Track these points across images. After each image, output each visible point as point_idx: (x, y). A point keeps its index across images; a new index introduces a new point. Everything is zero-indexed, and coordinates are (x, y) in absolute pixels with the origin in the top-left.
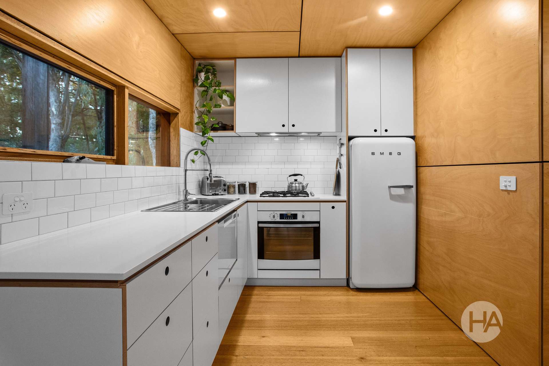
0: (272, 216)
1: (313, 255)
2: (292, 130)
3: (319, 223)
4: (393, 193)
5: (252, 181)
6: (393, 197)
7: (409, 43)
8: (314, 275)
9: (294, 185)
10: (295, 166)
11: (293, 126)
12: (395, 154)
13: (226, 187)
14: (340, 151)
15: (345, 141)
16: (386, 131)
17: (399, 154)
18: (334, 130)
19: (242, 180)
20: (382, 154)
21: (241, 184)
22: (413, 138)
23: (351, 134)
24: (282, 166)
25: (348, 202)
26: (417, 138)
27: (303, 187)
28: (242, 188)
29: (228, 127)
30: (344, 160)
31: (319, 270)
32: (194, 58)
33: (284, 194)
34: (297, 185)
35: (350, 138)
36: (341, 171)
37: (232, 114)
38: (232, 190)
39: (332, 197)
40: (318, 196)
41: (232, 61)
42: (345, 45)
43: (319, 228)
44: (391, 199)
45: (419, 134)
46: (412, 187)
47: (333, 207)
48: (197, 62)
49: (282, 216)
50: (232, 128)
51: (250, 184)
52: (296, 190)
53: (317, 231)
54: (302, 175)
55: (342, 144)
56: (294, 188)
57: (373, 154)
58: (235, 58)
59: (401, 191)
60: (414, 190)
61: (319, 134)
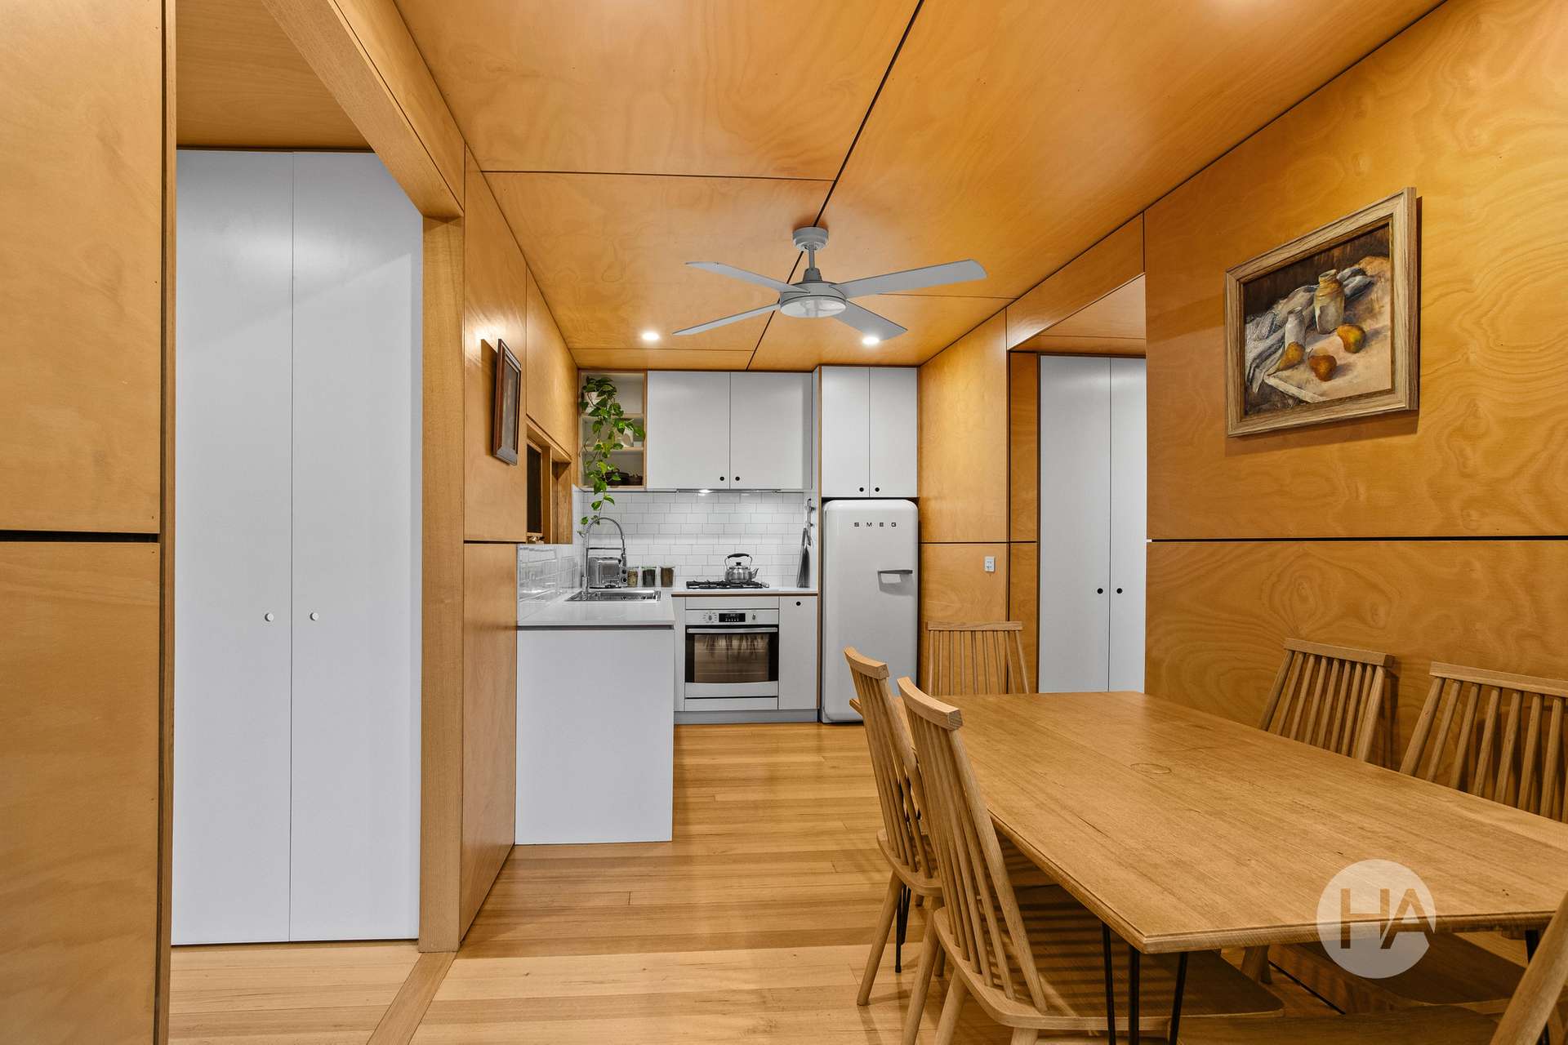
0: (707, 618)
1: (767, 676)
2: (736, 485)
3: (777, 626)
4: (884, 581)
5: (667, 565)
6: (885, 588)
7: (912, 359)
8: (771, 704)
9: (735, 571)
10: (737, 541)
11: (738, 479)
12: (887, 525)
13: (626, 575)
14: (809, 517)
15: (816, 503)
16: (877, 490)
17: (894, 525)
18: (801, 487)
19: (649, 564)
20: (869, 525)
21: (648, 571)
22: (915, 500)
23: (825, 495)
24: (715, 541)
25: (821, 595)
26: (920, 502)
27: (750, 573)
28: (649, 578)
29: (631, 478)
30: (814, 533)
31: (778, 697)
32: (579, 369)
33: (722, 585)
34: (741, 571)
35: (825, 500)
36: (810, 549)
37: (640, 457)
38: (633, 579)
39: (795, 589)
40: (774, 586)
41: (641, 375)
42: (817, 362)
43: (777, 634)
44: (881, 589)
45: (924, 495)
46: (911, 572)
47: (798, 604)
48: (583, 374)
49: (723, 617)
50: (639, 481)
51: (662, 570)
52: (739, 579)
53: (773, 639)
54: (748, 556)
55: (813, 509)
56: (736, 577)
57: (857, 525)
58: (645, 370)
59: (896, 579)
60: (914, 575)
61: (776, 491)
